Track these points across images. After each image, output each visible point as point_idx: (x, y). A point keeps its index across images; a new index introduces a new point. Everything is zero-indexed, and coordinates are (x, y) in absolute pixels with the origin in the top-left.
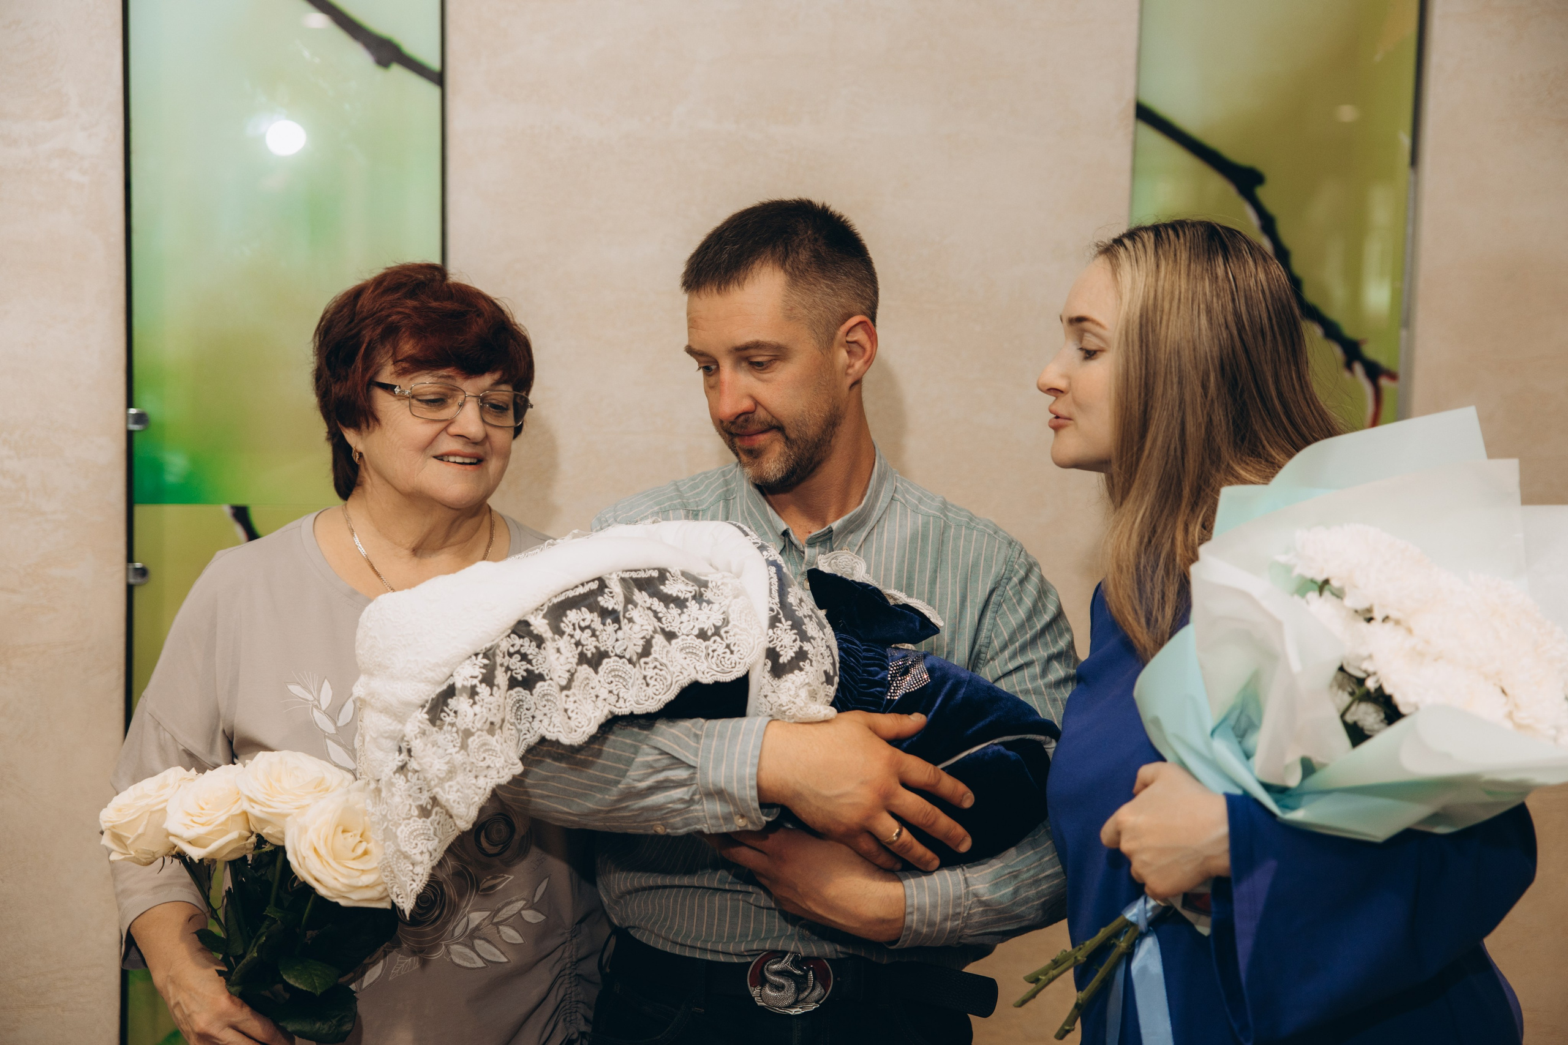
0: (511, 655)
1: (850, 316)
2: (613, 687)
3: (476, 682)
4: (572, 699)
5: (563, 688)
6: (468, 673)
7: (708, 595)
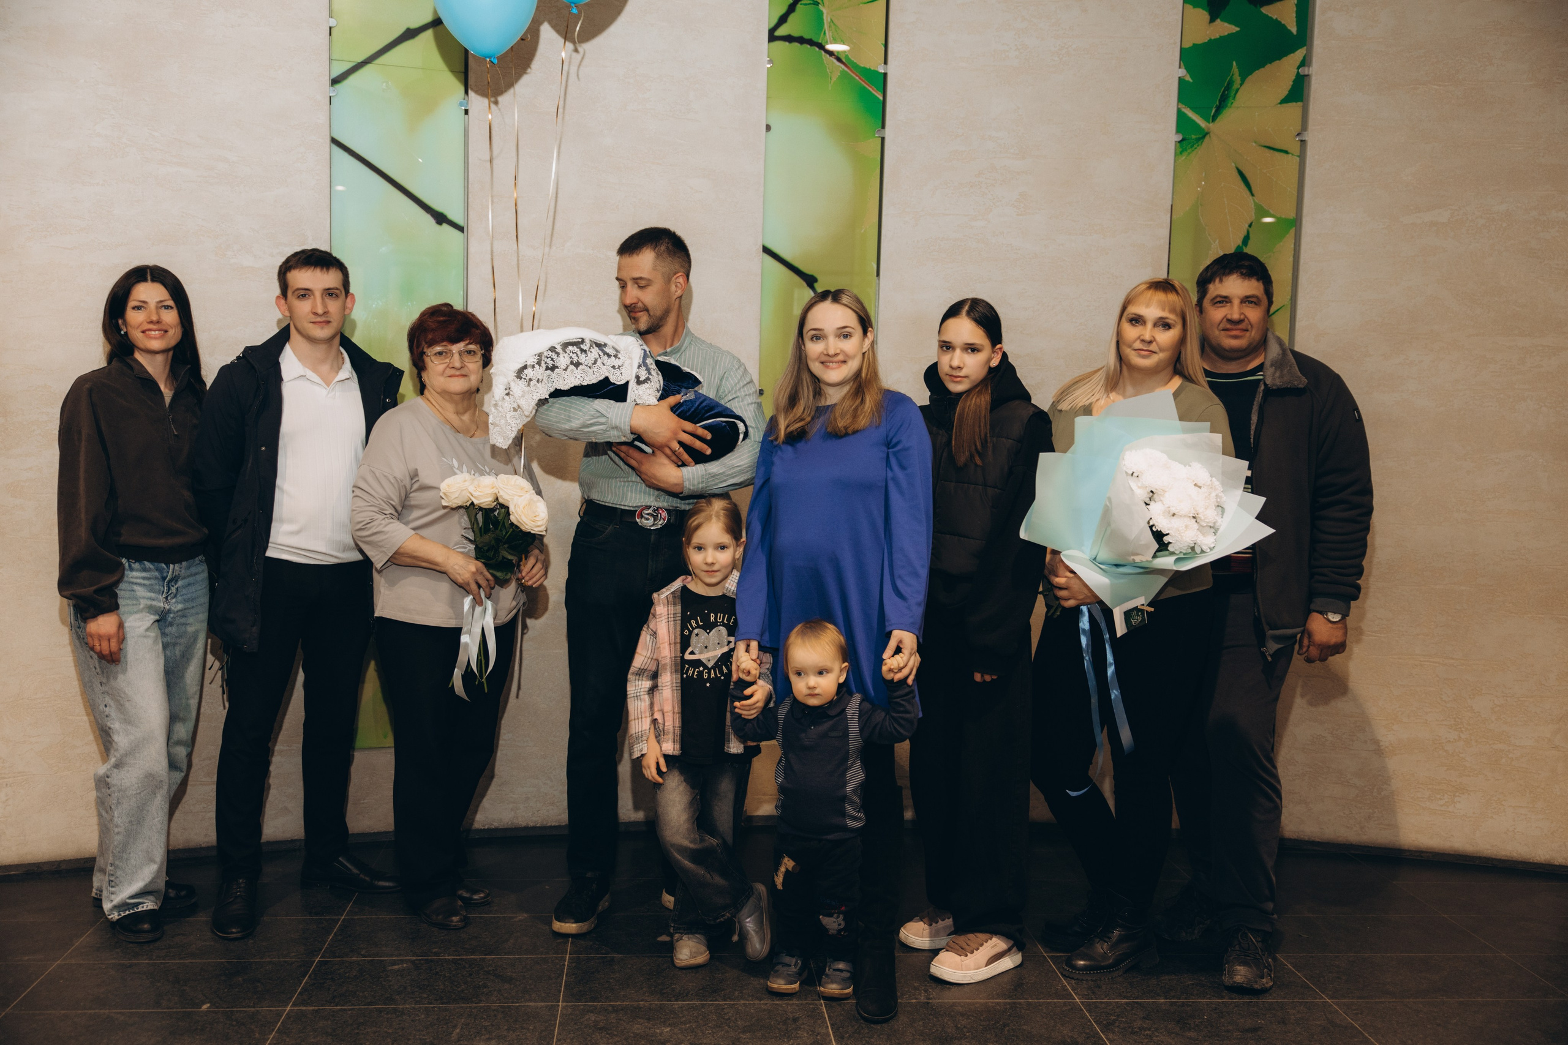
0: (547, 358)
1: (678, 272)
2: (582, 375)
3: (534, 363)
4: (566, 374)
5: (564, 370)
6: (532, 360)
7: (619, 356)
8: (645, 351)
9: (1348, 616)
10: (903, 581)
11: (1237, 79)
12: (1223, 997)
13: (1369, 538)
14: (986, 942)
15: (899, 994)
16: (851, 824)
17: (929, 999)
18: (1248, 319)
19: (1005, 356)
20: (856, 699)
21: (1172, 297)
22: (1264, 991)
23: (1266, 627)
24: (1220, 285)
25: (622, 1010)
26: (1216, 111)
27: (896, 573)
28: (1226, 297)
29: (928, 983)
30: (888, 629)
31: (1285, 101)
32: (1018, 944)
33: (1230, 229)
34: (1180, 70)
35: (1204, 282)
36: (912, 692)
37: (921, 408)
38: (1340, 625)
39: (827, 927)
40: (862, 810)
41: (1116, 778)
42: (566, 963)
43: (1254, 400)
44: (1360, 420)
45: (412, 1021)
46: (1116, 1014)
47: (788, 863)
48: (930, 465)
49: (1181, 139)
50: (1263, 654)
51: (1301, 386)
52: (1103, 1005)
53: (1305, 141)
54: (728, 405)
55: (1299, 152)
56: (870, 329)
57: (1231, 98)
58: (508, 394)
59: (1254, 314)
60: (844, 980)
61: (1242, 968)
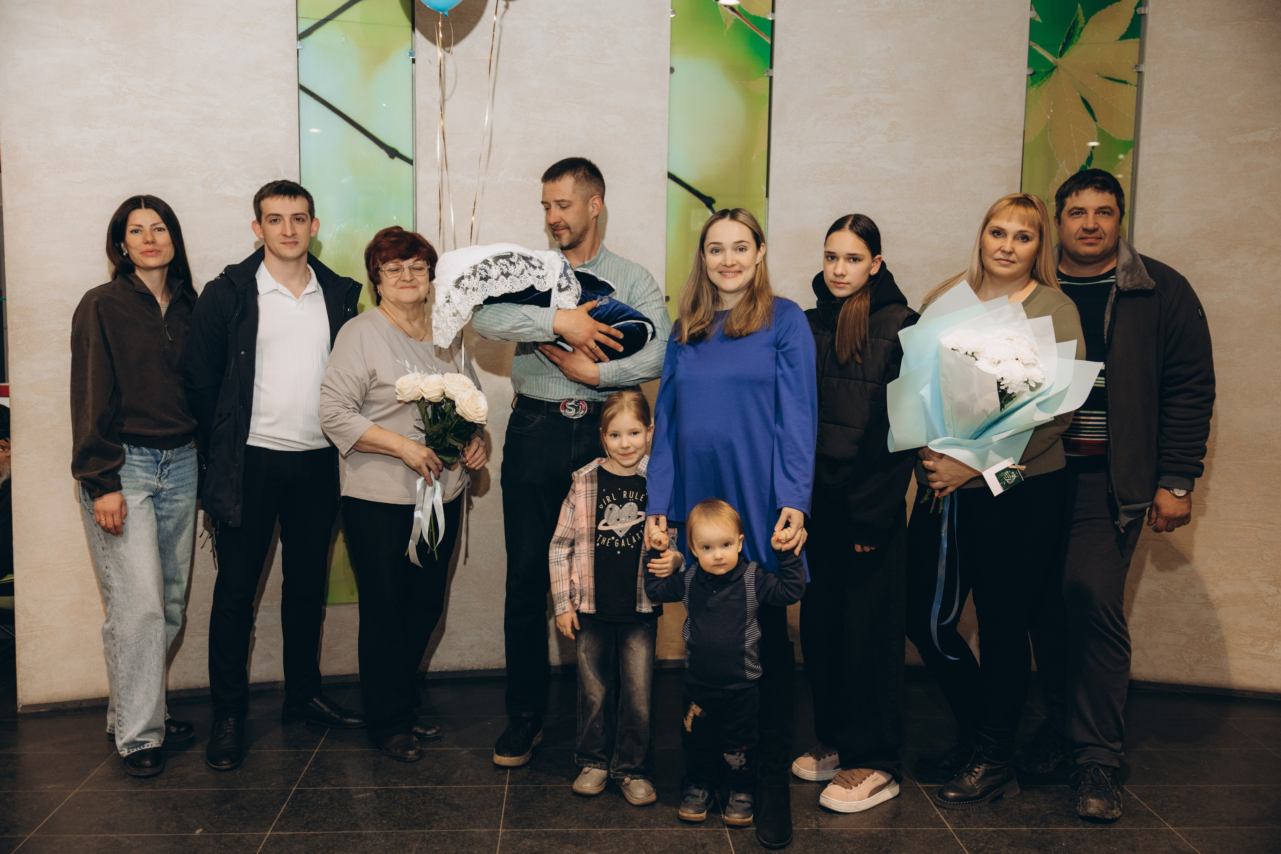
1: (595, 195)
8: (566, 263)
9: (1192, 491)
10: (793, 465)
11: (1081, 18)
12: (1078, 826)
13: (1211, 421)
14: (869, 776)
15: (793, 822)
16: (751, 675)
17: (820, 827)
18: (1101, 228)
19: (883, 265)
20: (753, 566)
21: (1031, 212)
22: (1114, 820)
23: (1119, 503)
24: (1076, 198)
25: (554, 836)
26: (1063, 47)
27: (786, 458)
28: (1082, 209)
29: (818, 812)
30: (779, 507)
31: (1124, 37)
32: (896, 778)
33: (1076, 150)
34: (1032, 12)
35: (1062, 196)
36: (799, 561)
37: (809, 313)
38: (1185, 500)
39: (731, 763)
40: (759, 663)
41: (980, 634)
42: (506, 793)
43: (1107, 301)
44: (1203, 317)
45: (374, 845)
46: (984, 841)
47: (695, 710)
48: (814, 363)
49: (1032, 72)
50: (1116, 527)
51: (1150, 288)
52: (973, 833)
53: (1141, 72)
54: (638, 309)
55: (1136, 81)
56: (763, 244)
57: (1076, 36)
58: (448, 301)
59: (1107, 224)
60: (745, 810)
61: (1095, 800)
